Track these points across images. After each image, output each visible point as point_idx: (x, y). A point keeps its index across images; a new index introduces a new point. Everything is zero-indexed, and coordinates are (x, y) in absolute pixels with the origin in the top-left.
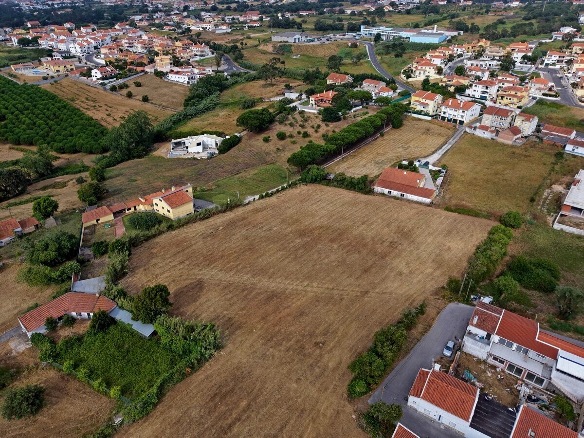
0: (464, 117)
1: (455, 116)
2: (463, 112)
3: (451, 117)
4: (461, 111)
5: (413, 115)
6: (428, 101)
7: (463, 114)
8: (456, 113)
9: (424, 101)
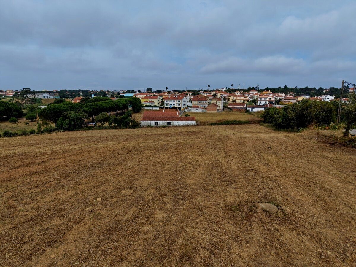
0: (181, 105)
1: (175, 105)
2: (179, 101)
3: (172, 106)
4: (178, 101)
5: (146, 108)
6: (153, 100)
7: (179, 103)
8: (174, 103)
9: (151, 101)
